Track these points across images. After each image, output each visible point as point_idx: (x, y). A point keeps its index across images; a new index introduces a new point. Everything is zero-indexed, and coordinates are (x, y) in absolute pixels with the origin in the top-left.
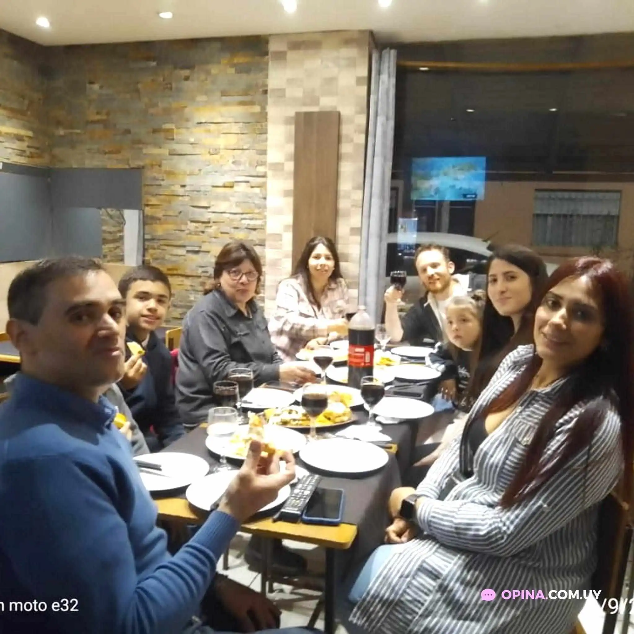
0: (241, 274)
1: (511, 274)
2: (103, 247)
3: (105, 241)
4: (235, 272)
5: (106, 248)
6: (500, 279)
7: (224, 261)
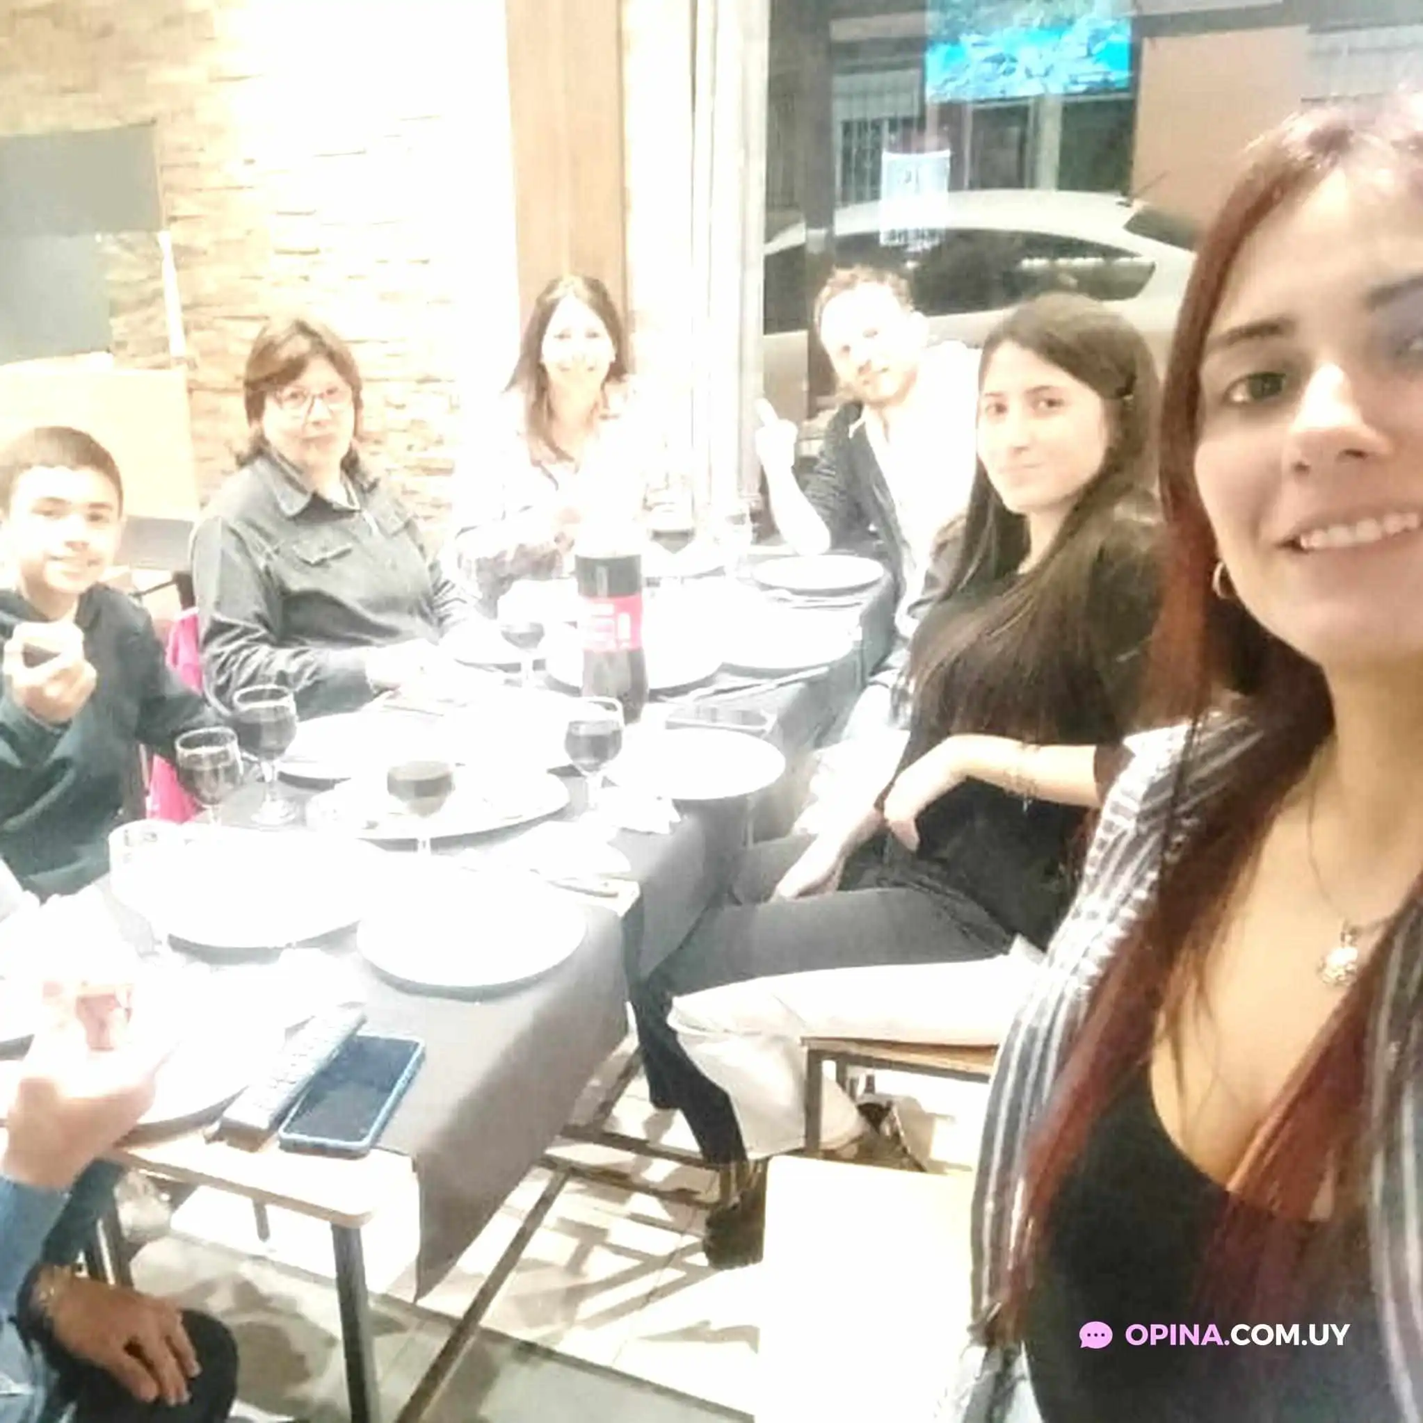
0: (309, 401)
1: (1047, 395)
2: (113, 322)
3: (115, 309)
4: (294, 396)
5: (118, 326)
6: (1016, 406)
7: (261, 374)
